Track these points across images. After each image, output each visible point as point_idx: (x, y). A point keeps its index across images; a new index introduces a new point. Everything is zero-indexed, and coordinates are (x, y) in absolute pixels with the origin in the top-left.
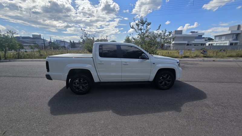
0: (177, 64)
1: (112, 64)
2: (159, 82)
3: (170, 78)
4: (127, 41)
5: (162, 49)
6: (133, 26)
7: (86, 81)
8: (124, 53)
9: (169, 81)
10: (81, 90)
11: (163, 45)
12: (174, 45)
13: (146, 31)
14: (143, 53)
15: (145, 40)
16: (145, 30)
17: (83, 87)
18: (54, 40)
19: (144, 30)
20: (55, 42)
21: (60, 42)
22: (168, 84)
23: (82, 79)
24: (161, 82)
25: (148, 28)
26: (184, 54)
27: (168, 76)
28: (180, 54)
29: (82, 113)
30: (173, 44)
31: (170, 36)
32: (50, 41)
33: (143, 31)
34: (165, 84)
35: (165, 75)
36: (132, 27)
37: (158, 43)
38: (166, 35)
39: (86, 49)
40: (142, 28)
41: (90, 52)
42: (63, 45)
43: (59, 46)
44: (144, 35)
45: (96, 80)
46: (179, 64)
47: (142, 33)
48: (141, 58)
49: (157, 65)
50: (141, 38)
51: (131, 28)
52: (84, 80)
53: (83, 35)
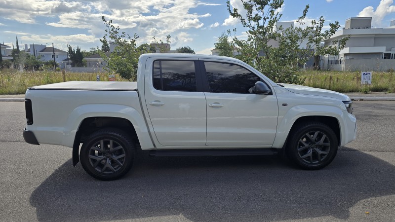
0: (344, 107)
1: (182, 106)
2: (299, 149)
3: (325, 141)
4: (221, 48)
5: (315, 69)
6: (235, 10)
7: (121, 147)
8: (214, 81)
9: (324, 148)
10: (108, 169)
11: (318, 58)
12: (348, 58)
13: (271, 24)
14: (259, 79)
15: (268, 45)
16: (268, 21)
17: (113, 162)
18: (26, 46)
19: (265, 19)
20: (29, 50)
21: (43, 51)
22: (322, 155)
23: (111, 142)
24: (305, 151)
25: (275, 13)
26: (373, 81)
27: (320, 136)
28: (363, 81)
29: (112, 220)
30: (345, 55)
31: (334, 36)
32: (15, 48)
33: (261, 22)
34: (315, 156)
35: (313, 134)
36: (233, 12)
37: (303, 53)
38: (322, 32)
39: (115, 69)
40: (260, 14)
41: (126, 78)
42: (49, 59)
43: (41, 60)
44: (264, 33)
45: (145, 144)
46: (350, 106)
47: (260, 27)
48: (254, 92)
49: (293, 109)
50: (258, 39)
51: (232, 15)
52: (115, 145)
53: (108, 33)
